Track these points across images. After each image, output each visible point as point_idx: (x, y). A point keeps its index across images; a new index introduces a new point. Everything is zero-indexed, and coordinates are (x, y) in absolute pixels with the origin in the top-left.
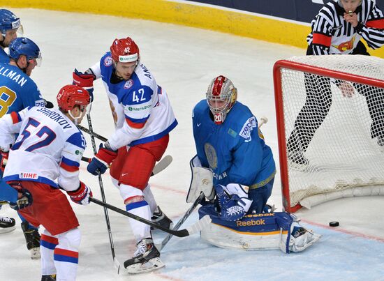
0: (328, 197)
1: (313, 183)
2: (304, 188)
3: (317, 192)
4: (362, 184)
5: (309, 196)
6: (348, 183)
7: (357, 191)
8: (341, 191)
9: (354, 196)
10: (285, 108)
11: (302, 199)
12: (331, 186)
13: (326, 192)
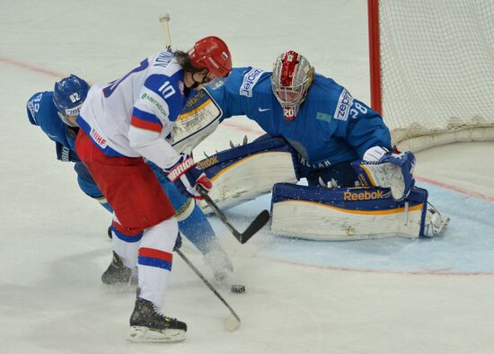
0: (436, 140)
1: (416, 120)
2: (403, 127)
3: (421, 133)
4: (484, 124)
5: (410, 138)
6: (465, 122)
7: (477, 134)
8: (454, 132)
9: (473, 141)
10: (381, 13)
11: (400, 142)
12: (441, 126)
13: (434, 133)
